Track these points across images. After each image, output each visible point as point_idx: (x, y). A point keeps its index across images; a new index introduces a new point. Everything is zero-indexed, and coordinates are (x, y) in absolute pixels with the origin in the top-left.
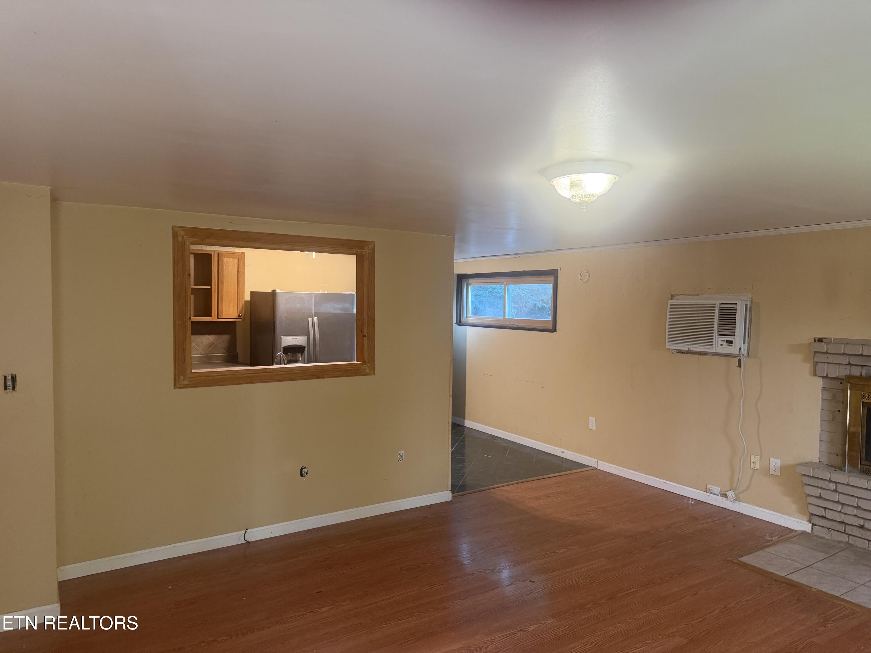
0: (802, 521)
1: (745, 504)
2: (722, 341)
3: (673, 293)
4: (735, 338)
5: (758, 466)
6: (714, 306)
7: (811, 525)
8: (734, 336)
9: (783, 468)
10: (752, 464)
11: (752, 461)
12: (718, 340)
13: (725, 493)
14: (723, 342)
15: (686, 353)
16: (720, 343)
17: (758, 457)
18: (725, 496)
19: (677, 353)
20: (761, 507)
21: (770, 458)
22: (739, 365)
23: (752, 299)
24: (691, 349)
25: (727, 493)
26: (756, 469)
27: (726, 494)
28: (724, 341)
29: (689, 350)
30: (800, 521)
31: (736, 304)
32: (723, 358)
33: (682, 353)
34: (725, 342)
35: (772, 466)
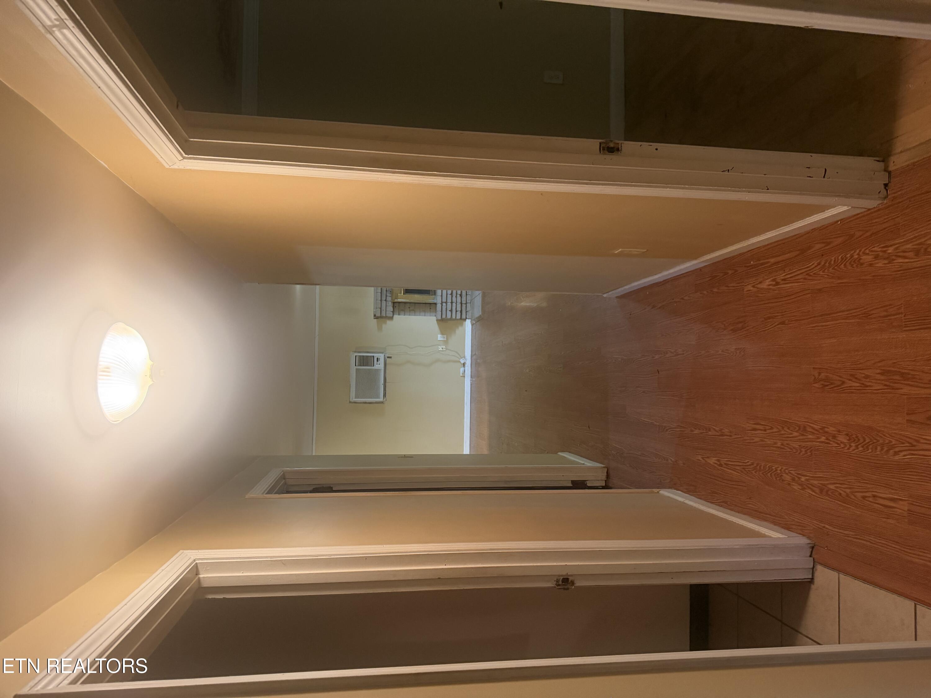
1: (466, 354)
3: (348, 402)
6: (357, 369)
7: (467, 320)
8: (374, 357)
11: (442, 350)
12: (376, 367)
16: (378, 365)
17: (439, 347)
18: (464, 365)
20: (465, 346)
21: (438, 340)
22: (390, 357)
23: (353, 352)
25: (462, 363)
26: (445, 348)
30: (466, 326)
31: (356, 356)
32: (387, 367)
34: (378, 362)
35: (442, 339)
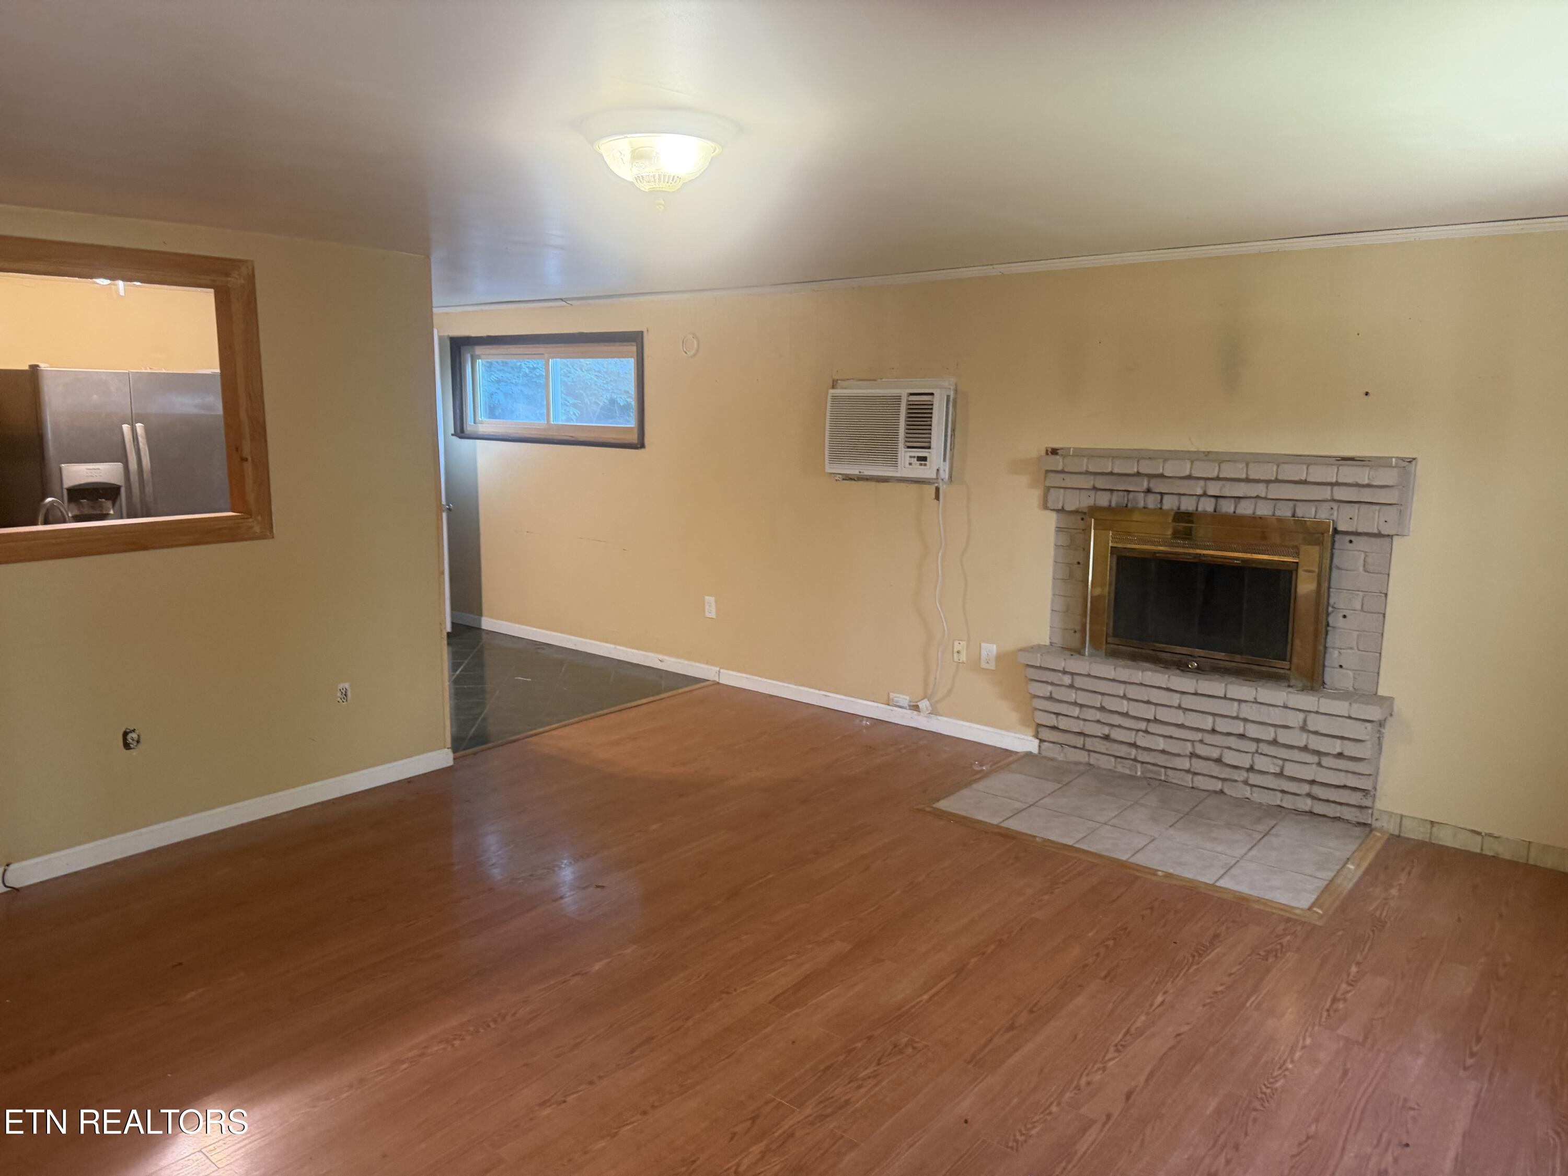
0: (1026, 737)
1: (945, 719)
2: (911, 457)
3: (835, 378)
4: (929, 452)
5: (963, 658)
6: (899, 398)
7: (1037, 741)
8: (929, 448)
9: (1000, 658)
10: (956, 655)
11: (955, 650)
12: (905, 455)
13: (916, 704)
14: (913, 459)
15: (856, 479)
16: (908, 460)
17: (964, 643)
18: (916, 708)
19: (843, 479)
20: (967, 721)
21: (983, 644)
22: (937, 497)
23: (956, 385)
24: (863, 473)
25: (919, 704)
26: (960, 661)
27: (917, 706)
28: (914, 457)
29: (861, 474)
30: (1022, 736)
31: (932, 394)
33: (851, 479)
34: (915, 459)
35: (984, 654)
